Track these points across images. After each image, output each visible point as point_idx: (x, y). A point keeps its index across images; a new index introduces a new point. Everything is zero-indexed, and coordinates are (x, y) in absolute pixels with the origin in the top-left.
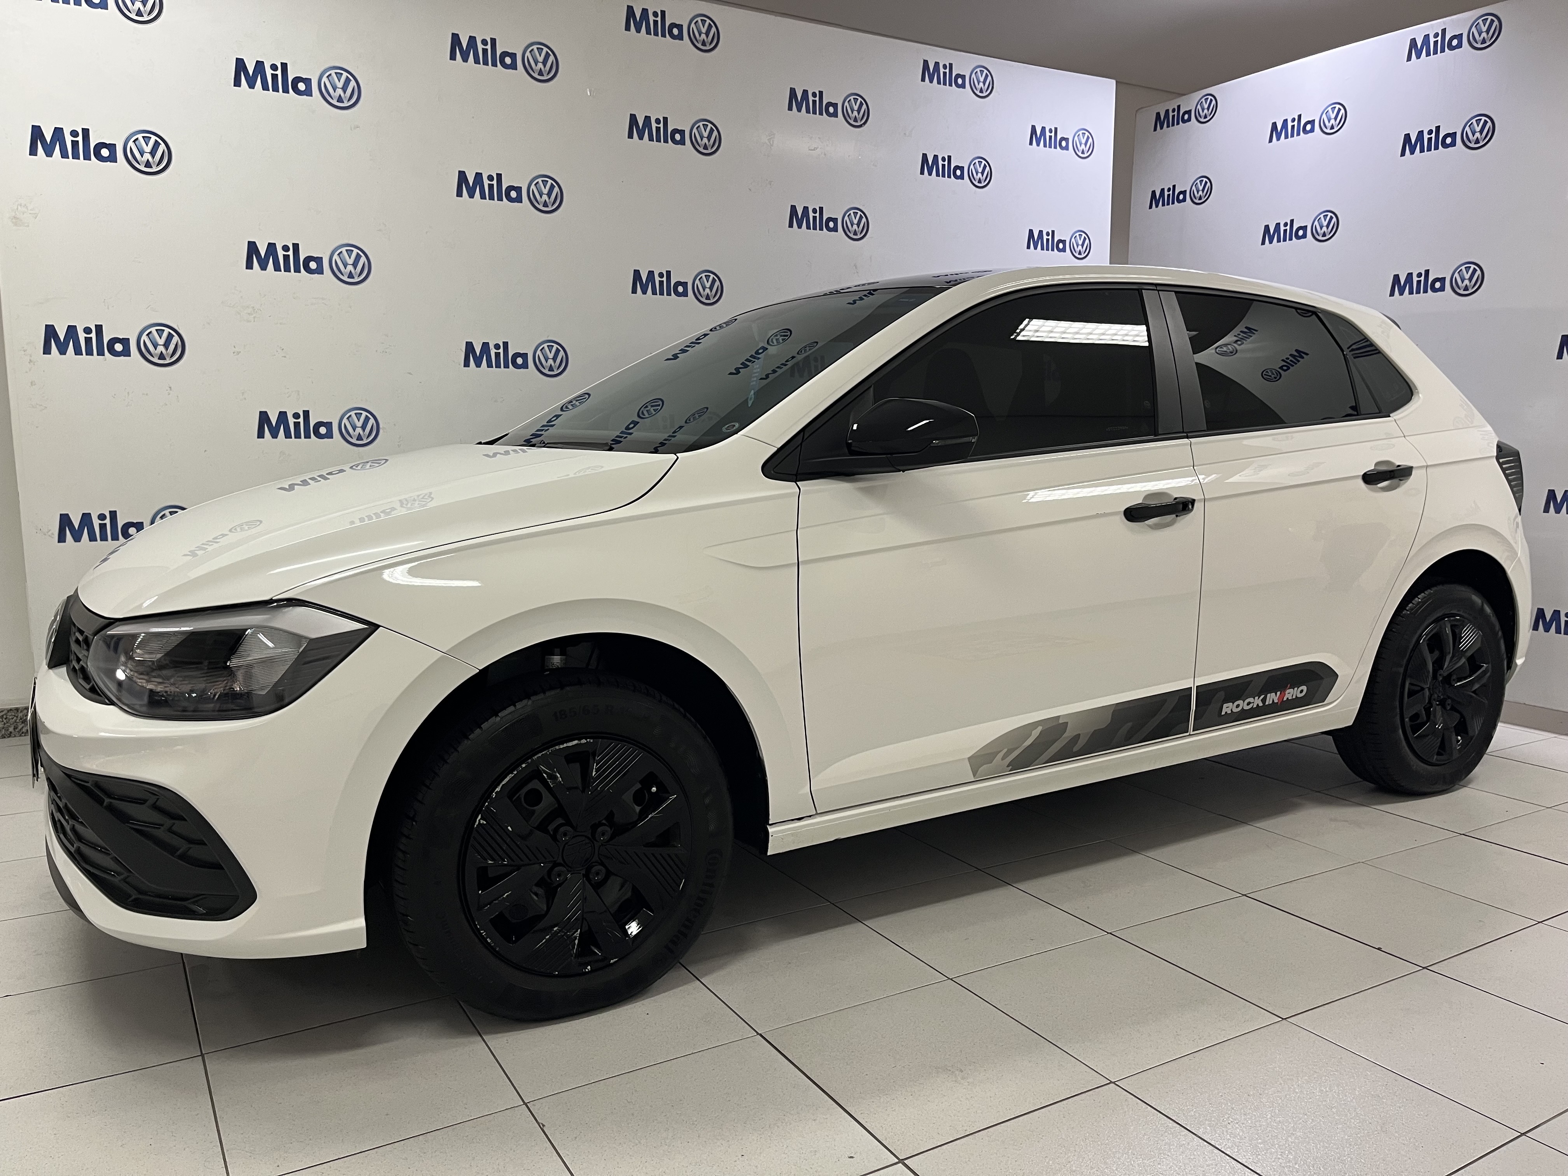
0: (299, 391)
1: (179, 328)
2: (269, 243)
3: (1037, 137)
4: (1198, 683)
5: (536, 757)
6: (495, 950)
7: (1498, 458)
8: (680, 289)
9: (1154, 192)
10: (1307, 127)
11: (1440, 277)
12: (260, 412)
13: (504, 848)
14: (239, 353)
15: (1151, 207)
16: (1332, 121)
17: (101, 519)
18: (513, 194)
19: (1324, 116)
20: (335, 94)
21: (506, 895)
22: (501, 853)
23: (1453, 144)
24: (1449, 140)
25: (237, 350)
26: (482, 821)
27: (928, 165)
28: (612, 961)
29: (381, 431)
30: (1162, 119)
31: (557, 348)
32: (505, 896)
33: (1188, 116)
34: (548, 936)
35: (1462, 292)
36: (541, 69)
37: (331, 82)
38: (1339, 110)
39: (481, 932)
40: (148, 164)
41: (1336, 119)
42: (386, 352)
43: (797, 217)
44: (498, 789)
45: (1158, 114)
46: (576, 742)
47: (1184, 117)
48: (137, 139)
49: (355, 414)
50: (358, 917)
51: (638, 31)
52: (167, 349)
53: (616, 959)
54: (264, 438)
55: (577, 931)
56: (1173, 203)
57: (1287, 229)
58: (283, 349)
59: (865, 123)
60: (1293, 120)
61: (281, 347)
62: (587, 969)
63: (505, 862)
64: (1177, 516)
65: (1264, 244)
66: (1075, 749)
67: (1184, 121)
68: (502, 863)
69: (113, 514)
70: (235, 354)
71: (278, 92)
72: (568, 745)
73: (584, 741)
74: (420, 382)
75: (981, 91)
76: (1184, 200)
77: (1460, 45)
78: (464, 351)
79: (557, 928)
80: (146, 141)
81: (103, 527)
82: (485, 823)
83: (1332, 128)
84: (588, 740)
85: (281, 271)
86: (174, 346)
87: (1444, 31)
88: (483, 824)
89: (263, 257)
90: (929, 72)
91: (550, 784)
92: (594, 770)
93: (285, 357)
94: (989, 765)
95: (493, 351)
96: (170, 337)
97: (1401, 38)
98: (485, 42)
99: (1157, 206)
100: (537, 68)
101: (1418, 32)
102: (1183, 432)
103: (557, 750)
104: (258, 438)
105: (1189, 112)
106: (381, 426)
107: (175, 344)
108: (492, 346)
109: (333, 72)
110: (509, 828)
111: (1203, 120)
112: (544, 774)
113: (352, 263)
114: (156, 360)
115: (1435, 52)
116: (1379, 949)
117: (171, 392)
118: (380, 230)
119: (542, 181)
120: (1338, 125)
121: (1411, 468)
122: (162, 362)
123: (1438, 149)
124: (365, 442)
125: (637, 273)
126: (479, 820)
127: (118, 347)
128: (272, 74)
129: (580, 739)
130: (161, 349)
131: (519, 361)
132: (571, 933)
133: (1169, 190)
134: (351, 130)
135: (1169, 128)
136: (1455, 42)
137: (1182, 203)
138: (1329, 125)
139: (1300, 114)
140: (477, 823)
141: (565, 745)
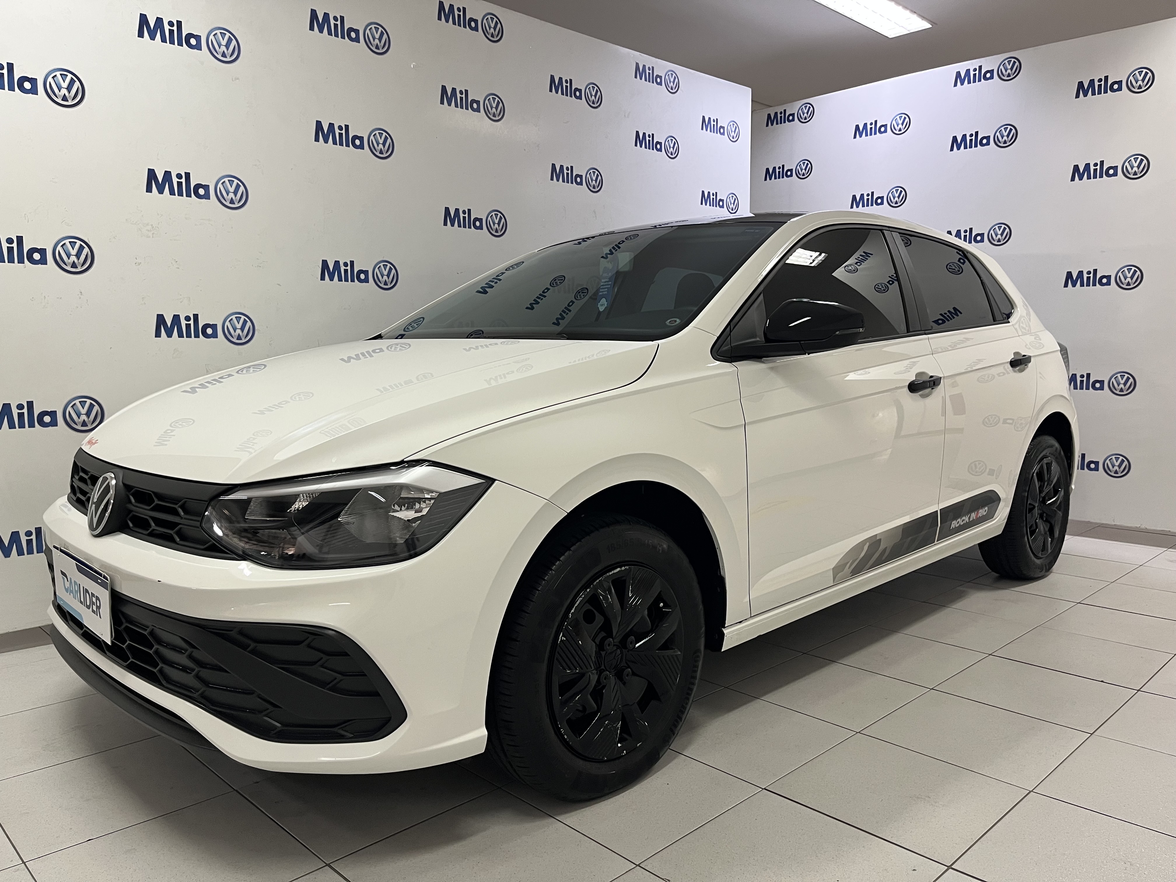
0: (190, 298)
1: (89, 241)
2: (165, 171)
3: (706, 123)
4: (940, 508)
5: (595, 583)
6: (569, 744)
7: (1061, 351)
8: (478, 224)
9: (768, 170)
10: (882, 129)
11: (980, 233)
12: (158, 315)
13: (577, 659)
14: (140, 264)
15: (766, 179)
16: (900, 126)
17: (19, 408)
18: (356, 142)
19: (894, 122)
20: (220, 50)
21: (577, 697)
22: (575, 663)
23: (988, 144)
24: (985, 141)
25: (138, 261)
26: (563, 638)
27: (640, 140)
28: (638, 745)
29: (256, 333)
30: (772, 118)
31: (390, 267)
32: (577, 699)
33: (793, 118)
34: (602, 729)
35: (996, 243)
36: (377, 44)
37: (217, 41)
38: (905, 118)
39: (561, 730)
40: (65, 98)
41: (902, 124)
42: (260, 267)
43: (557, 173)
44: (573, 611)
45: (769, 115)
46: (618, 569)
47: (790, 119)
48: (56, 76)
49: (236, 317)
50: (481, 726)
51: (447, 21)
52: (78, 259)
53: (641, 743)
54: (160, 337)
55: (619, 723)
56: (783, 177)
57: (869, 198)
58: (176, 262)
59: (599, 105)
60: (871, 124)
61: (175, 260)
62: (624, 753)
63: (578, 670)
64: (932, 389)
65: (853, 208)
66: (884, 558)
67: (789, 121)
68: (575, 671)
69: (30, 404)
70: (136, 265)
71: (174, 44)
72: (615, 572)
73: (623, 568)
74: (287, 292)
75: (672, 89)
76: (791, 175)
77: (992, 77)
78: (321, 267)
79: (607, 722)
80: (63, 78)
81: (21, 416)
82: (565, 639)
83: (900, 130)
84: (626, 567)
85: (175, 195)
86: (85, 256)
87: (980, 67)
88: (564, 640)
89: (160, 182)
90: (640, 72)
91: (605, 604)
92: (630, 592)
93: (178, 268)
94: (842, 573)
95: (343, 268)
96: (81, 248)
97: (950, 70)
98: (336, 19)
99: (770, 179)
100: (374, 43)
101: (962, 67)
102: (921, 330)
103: (608, 576)
104: (156, 337)
105: (793, 115)
106: (256, 328)
107: (86, 254)
108: (341, 264)
109: (218, 32)
110: (580, 642)
111: (804, 121)
112: (601, 597)
113: (232, 191)
114: (69, 268)
115: (974, 81)
116: (1102, 681)
117: (82, 297)
118: (256, 165)
119: (379, 133)
120: (904, 128)
121: (1030, 357)
122: (74, 270)
123: (977, 147)
124: (243, 341)
125: (447, 210)
126: (561, 637)
127: (37, 256)
128: (169, 29)
129: (621, 567)
130: (73, 258)
131: (362, 276)
132: (615, 725)
133: (779, 168)
134: (233, 80)
135: (777, 125)
136: (988, 75)
137: (790, 178)
138: (897, 128)
139: (876, 120)
140: (560, 640)
141: (613, 572)
